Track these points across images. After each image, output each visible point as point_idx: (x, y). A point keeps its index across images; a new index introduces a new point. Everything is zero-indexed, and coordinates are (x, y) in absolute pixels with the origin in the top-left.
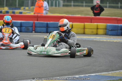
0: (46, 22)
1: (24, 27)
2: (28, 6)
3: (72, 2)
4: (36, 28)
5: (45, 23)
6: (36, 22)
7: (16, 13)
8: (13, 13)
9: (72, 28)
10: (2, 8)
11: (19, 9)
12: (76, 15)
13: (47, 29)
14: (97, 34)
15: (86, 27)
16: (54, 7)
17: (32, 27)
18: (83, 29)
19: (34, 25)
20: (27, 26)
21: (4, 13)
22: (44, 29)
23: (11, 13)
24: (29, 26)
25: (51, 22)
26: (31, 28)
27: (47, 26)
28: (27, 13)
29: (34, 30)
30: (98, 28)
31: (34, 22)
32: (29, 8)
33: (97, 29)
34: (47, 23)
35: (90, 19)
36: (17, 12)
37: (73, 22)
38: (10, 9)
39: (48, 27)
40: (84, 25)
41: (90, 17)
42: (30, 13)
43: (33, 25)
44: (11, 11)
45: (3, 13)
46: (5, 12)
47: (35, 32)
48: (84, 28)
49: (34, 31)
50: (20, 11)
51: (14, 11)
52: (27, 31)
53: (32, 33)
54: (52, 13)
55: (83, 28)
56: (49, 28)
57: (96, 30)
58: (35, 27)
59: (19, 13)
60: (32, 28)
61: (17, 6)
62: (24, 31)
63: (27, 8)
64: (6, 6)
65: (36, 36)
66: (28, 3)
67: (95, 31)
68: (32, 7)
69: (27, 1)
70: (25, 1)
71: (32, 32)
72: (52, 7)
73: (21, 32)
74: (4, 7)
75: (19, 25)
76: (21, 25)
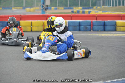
0: (103, 21)
1: (83, 26)
2: (100, 6)
6: (93, 21)
17: (90, 26)
20: (85, 25)
22: (102, 27)
24: (87, 25)
25: (108, 21)
26: (89, 27)
27: (104, 25)
29: (92, 28)
31: (92, 22)
34: (104, 22)
36: (87, 11)
42: (97, 12)
43: (91, 24)
45: (75, 12)
47: (93, 31)
49: (92, 29)
51: (84, 10)
52: (86, 30)
54: (117, 12)
56: (106, 27)
58: (93, 26)
61: (90, 6)
62: (83, 30)
63: (99, 7)
65: (95, 35)
66: (100, 2)
68: (103, 7)
69: (99, 1)
70: (97, 1)
71: (90, 31)
73: (80, 30)
74: (78, 7)
75: (78, 24)
76: (80, 24)
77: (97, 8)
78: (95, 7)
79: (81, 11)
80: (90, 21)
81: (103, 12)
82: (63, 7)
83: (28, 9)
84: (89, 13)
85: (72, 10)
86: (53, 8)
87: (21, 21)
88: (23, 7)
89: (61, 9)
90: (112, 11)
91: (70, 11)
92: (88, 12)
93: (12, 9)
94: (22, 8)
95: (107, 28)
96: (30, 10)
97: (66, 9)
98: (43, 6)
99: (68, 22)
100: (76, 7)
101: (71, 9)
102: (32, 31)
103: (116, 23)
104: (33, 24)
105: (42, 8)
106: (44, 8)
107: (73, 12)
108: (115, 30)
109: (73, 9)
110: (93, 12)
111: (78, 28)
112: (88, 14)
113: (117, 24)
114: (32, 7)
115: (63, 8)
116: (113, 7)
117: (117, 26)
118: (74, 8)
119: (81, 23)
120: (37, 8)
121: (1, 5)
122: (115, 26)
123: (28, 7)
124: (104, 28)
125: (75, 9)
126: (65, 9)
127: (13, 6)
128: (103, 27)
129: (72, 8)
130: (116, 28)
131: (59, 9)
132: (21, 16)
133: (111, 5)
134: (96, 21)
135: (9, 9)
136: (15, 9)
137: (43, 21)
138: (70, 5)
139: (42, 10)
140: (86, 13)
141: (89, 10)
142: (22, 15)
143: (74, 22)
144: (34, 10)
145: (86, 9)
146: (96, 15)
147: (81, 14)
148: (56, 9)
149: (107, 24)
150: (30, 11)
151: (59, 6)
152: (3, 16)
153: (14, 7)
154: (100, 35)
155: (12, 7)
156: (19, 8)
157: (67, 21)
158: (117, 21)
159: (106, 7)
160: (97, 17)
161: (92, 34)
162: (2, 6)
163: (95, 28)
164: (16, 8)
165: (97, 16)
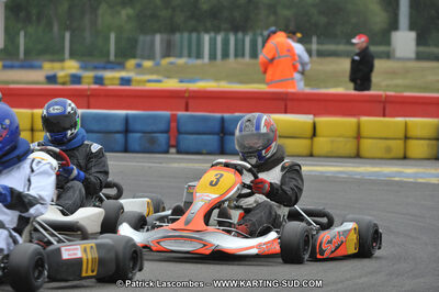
0: (218, 115)
1: (138, 135)
3: (314, 39)
4: (181, 136)
5: (214, 118)
6: (180, 113)
7: (106, 82)
8: (95, 83)
9: (314, 134)
10: (57, 65)
11: (120, 66)
12: (326, 87)
13: (222, 138)
14: (405, 158)
15: (364, 132)
16: (247, 59)
17: (167, 132)
18: (355, 141)
19: (173, 125)
20: (149, 129)
21: (64, 84)
22: (213, 140)
23: (89, 84)
24: (155, 129)
25: (237, 114)
26: (162, 138)
27: (223, 130)
28: (149, 81)
29: (173, 143)
30: (410, 134)
31: (174, 118)
32: (158, 64)
33: (406, 138)
34: (223, 119)
35: (380, 102)
36: (113, 78)
37: (315, 115)
38: (84, 68)
39: (225, 134)
40: (359, 126)
41: (381, 96)
44: (88, 75)
45: (60, 80)
46: (68, 79)
47: (179, 152)
48: (358, 137)
49: (173, 146)
50: (123, 74)
51: (100, 73)
52: (150, 148)
53: (168, 156)
54: (241, 82)
55: (355, 135)
56: (227, 137)
57: (401, 143)
58: (179, 132)
59: (118, 82)
60: (169, 139)
61: (112, 58)
62: (137, 148)
63: (148, 64)
64: (73, 55)
65: (183, 165)
67: (397, 146)
68: (166, 61)
69: (148, 38)
70: (141, 39)
71: (167, 152)
72: (240, 60)
73: (126, 150)
74: (62, 60)
75: (120, 127)
76: (127, 127)
77: (138, 65)
80: (168, 113)
81: (181, 82)
97: (12, 67)
99: (83, 118)
100: (52, 61)
109: (41, 67)
111: (121, 139)
116: (213, 63)
119: (130, 121)
126: (5, 67)
128: (216, 137)
129: (37, 63)
134: (189, 113)
138: (27, 52)
149: (231, 128)
159: (181, 61)
161: (176, 165)
165: (189, 97)
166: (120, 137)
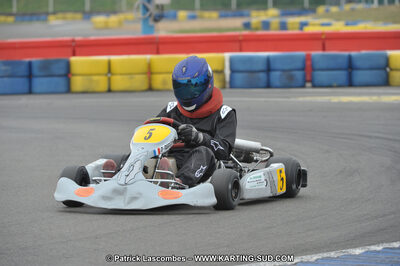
0: (346, 53)
2: (337, 3)
4: (317, 73)
6: (314, 53)
10: (262, 13)
11: (312, 10)
13: (350, 73)
17: (303, 69)
19: (309, 63)
22: (342, 75)
24: (292, 67)
25: (364, 52)
26: (299, 75)
27: (350, 66)
29: (308, 78)
31: (308, 57)
32: (341, 9)
34: (350, 58)
39: (353, 70)
42: (329, 25)
43: (305, 64)
45: (253, 26)
47: (314, 86)
49: (311, 81)
52: (289, 84)
53: (304, 90)
56: (355, 72)
58: (313, 69)
60: (305, 76)
61: (306, 5)
62: (277, 83)
63: (334, 9)
71: (303, 86)
73: (268, 86)
74: (265, 8)
75: (262, 66)
76: (269, 66)
77: (327, 11)
78: (321, 9)
79: (275, 22)
80: (302, 53)
81: (347, 24)
82: (215, 10)
83: (99, 19)
84: (301, 29)
85: (245, 20)
86: (182, 14)
87: (73, 59)
88: (84, 13)
89: (210, 18)
90: (376, 20)
91: (238, 22)
92: (298, 26)
93: (46, 20)
94: (79, 16)
95: (359, 76)
96: (106, 23)
98: (146, 9)
99: (232, 60)
100: (258, 9)
101: (242, 15)
102: (109, 91)
103: (387, 59)
104: (115, 68)
105: (144, 14)
106: (150, 15)
107: (247, 26)
108: (386, 82)
109: (249, 15)
110: (314, 25)
111: (264, 77)
112: (297, 31)
113: (393, 64)
114: (115, 12)
115: (215, 14)
116: (381, 7)
117: (391, 70)
118: (254, 13)
119: (271, 62)
120: (130, 16)
121: (11, 6)
122: (385, 69)
123: (99, 13)
124: (350, 75)
125: (257, 17)
126: (221, 16)
127: (51, 9)
128: (345, 73)
129: (245, 12)
130: (388, 75)
131: (202, 17)
132: (73, 41)
133: (372, 2)
134: (320, 53)
135: (38, 20)
136: (57, 18)
137: (148, 57)
138: (239, 5)
139: (145, 20)
140: (293, 29)
141: (303, 19)
142: (78, 38)
143: (250, 59)
144: (120, 23)
145: (292, 14)
146: (322, 34)
147: (274, 31)
148: (193, 18)
149: (358, 63)
150: (106, 27)
151: (204, 7)
152: (14, 43)
153: (54, 13)
154: (335, 99)
155: (47, 14)
156: (69, 15)
157: (227, 55)
158: (390, 53)
159: (360, 6)
160: (324, 41)
161: (308, 99)
162: (14, 10)
163: (320, 76)
164: (60, 15)
165: (326, 39)
166: (262, 76)
